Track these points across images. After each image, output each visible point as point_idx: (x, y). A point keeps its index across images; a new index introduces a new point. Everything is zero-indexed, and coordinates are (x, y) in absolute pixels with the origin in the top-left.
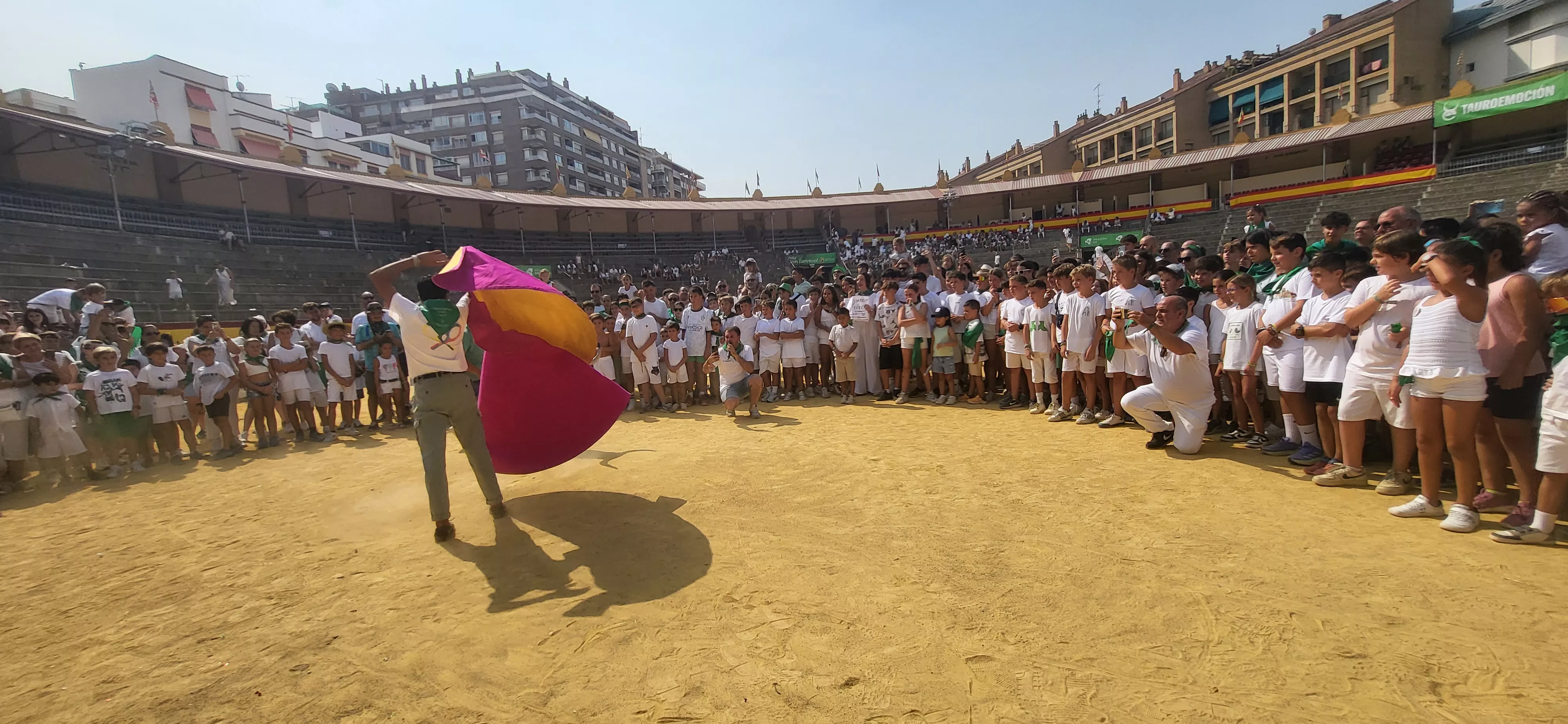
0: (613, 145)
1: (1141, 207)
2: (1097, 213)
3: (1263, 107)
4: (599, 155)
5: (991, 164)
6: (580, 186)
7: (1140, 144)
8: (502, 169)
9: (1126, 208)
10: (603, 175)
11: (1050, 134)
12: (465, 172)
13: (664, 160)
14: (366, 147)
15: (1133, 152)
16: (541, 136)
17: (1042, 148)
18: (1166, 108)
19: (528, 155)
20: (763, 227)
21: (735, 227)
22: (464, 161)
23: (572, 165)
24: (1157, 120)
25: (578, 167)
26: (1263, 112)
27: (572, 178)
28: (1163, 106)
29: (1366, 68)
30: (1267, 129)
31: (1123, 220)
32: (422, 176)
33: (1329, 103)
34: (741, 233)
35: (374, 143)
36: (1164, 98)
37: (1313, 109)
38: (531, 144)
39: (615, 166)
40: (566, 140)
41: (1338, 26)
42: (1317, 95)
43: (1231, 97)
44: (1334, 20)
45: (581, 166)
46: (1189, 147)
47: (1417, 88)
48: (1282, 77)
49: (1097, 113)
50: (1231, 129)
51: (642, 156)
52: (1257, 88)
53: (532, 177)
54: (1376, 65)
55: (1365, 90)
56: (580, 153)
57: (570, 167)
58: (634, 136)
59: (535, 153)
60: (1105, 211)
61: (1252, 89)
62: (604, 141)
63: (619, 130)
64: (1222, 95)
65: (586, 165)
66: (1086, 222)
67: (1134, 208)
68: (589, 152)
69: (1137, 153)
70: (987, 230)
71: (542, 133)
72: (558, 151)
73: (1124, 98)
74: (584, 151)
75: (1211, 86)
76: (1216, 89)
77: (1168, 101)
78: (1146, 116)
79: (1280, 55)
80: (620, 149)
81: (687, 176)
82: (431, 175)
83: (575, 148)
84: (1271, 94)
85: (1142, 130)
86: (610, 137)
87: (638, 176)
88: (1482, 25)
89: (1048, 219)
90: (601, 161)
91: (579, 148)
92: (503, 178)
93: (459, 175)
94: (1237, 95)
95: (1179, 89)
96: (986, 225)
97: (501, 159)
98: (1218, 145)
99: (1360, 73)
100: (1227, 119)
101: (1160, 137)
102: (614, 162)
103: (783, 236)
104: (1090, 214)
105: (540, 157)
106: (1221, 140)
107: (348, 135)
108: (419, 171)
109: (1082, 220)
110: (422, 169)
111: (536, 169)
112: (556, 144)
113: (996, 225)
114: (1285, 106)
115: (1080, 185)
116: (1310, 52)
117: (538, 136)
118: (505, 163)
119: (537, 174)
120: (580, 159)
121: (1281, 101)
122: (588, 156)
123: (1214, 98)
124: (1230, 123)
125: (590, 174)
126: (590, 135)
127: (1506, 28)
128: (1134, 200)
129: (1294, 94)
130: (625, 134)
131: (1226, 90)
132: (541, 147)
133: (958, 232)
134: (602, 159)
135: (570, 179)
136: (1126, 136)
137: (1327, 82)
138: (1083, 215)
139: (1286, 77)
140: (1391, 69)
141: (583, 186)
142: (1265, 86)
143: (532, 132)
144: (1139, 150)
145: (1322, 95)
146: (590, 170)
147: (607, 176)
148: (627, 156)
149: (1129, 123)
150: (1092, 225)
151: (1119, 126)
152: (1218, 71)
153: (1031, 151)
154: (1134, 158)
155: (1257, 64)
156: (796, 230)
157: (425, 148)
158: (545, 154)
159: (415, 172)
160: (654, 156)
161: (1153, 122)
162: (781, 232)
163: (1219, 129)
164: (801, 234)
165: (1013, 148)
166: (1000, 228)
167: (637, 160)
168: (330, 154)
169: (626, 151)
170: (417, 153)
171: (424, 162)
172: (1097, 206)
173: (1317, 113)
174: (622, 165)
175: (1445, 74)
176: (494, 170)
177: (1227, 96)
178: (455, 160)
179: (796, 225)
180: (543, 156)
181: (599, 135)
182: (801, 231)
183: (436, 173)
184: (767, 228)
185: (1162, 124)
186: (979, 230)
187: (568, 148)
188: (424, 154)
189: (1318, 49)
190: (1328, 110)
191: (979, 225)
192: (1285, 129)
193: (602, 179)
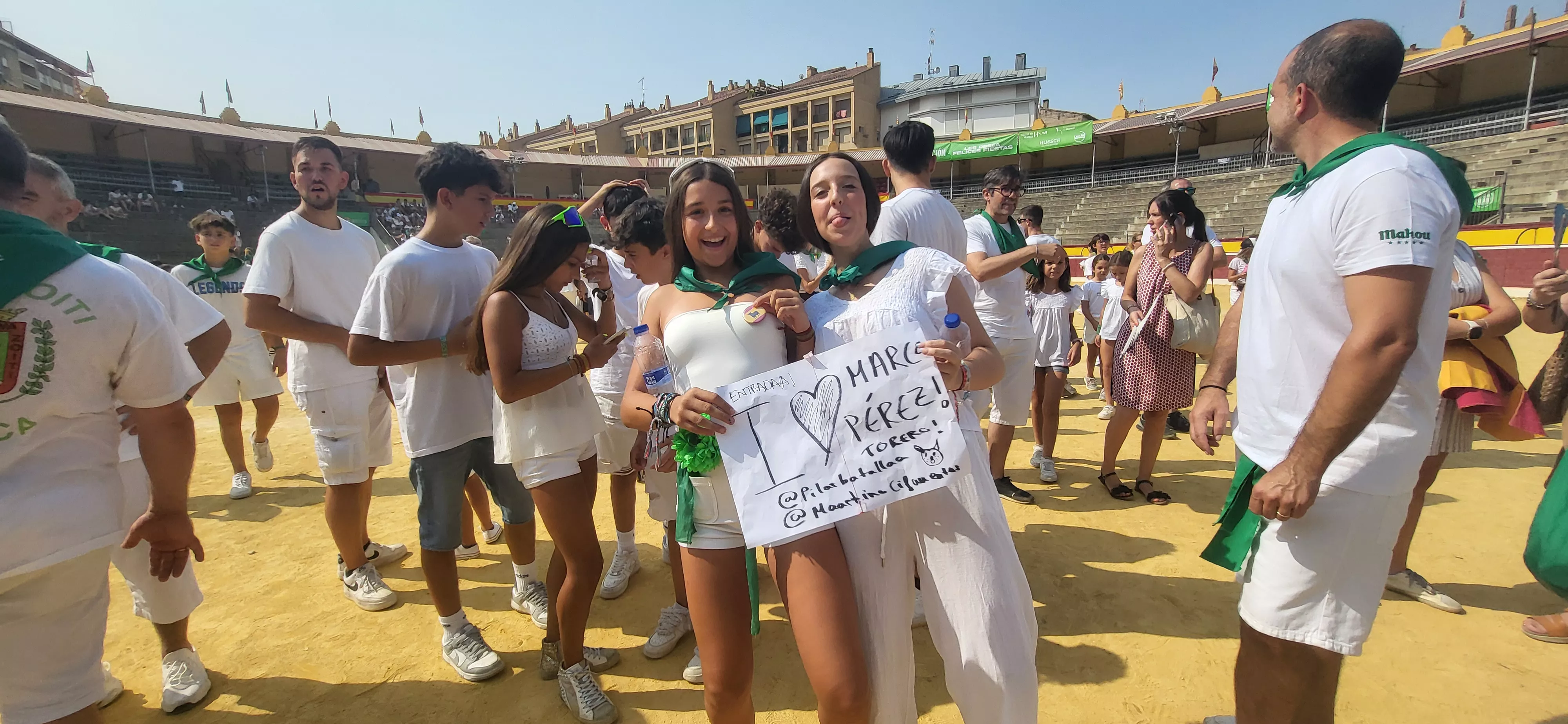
3: (775, 129)
5: (541, 135)
7: (684, 143)
11: (602, 116)
15: (679, 149)
17: (597, 128)
18: (705, 113)
24: (698, 122)
26: (776, 133)
28: (702, 111)
29: (838, 113)
30: (777, 147)
33: (818, 136)
36: (702, 104)
37: (807, 137)
41: (816, 78)
42: (808, 127)
43: (752, 115)
44: (813, 71)
46: (722, 152)
47: (866, 136)
48: (785, 108)
49: (642, 105)
50: (752, 142)
52: (770, 111)
54: (844, 113)
55: (838, 131)
61: (765, 112)
64: (745, 112)
69: (682, 150)
73: (667, 97)
75: (737, 103)
76: (741, 106)
77: (706, 107)
78: (688, 117)
79: (783, 90)
84: (780, 120)
85: (686, 129)
88: (898, 100)
94: (757, 115)
95: (713, 99)
98: (744, 154)
99: (835, 118)
100: (749, 134)
101: (700, 140)
106: (744, 150)
114: (789, 131)
116: (804, 92)
121: (786, 127)
123: (740, 114)
124: (752, 137)
127: (907, 107)
129: (794, 125)
131: (749, 108)
136: (672, 132)
137: (815, 120)
139: (789, 107)
140: (852, 119)
142: (776, 111)
144: (684, 147)
145: (812, 129)
149: (674, 120)
151: (667, 122)
152: (740, 91)
153: (585, 129)
154: (680, 154)
155: (769, 92)
161: (695, 124)
163: (744, 141)
165: (563, 123)
173: (809, 142)
175: (878, 130)
177: (749, 114)
185: (702, 126)
189: (810, 91)
190: (816, 141)
192: (789, 150)
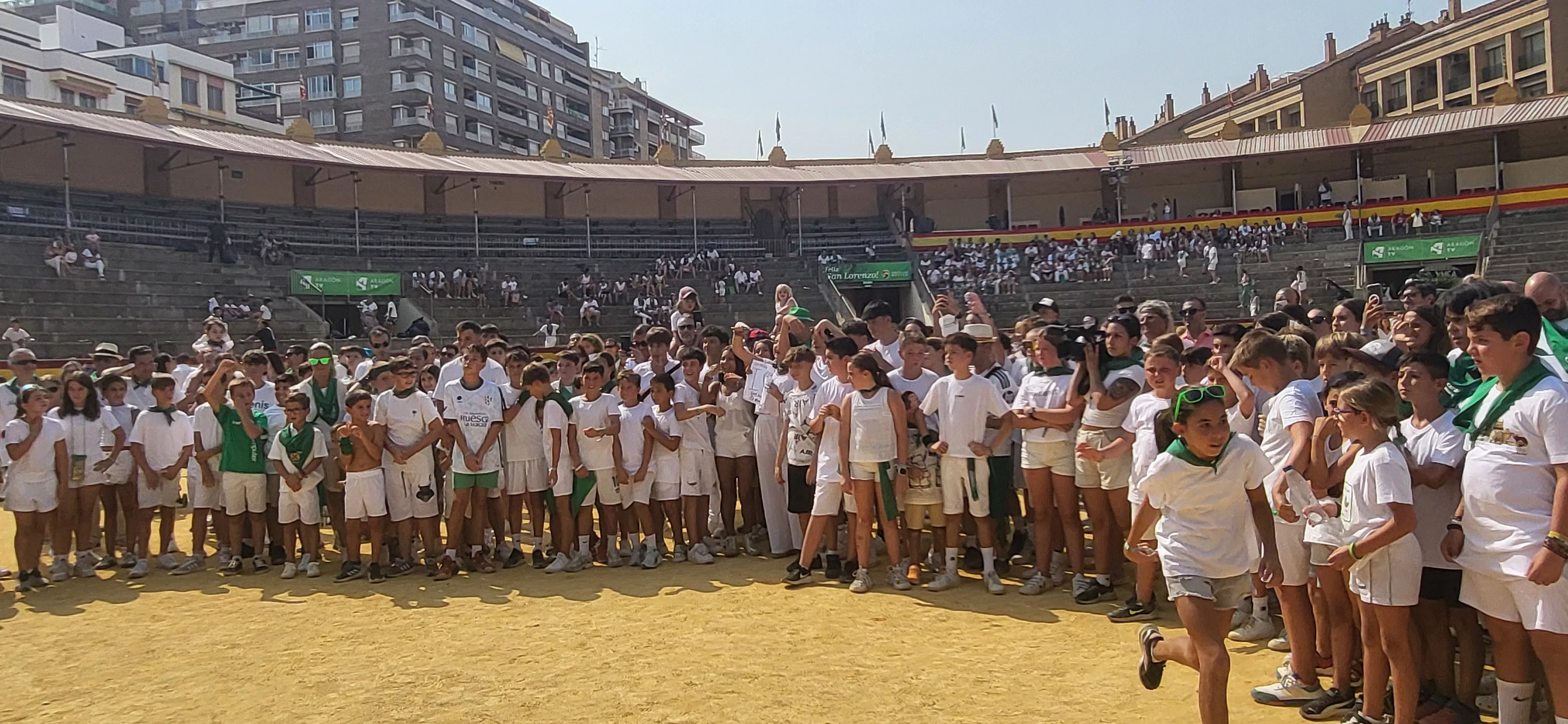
0: (544, 66)
1: (1480, 192)
2: (1398, 200)
4: (520, 82)
6: (483, 134)
8: (354, 105)
9: (1452, 192)
10: (525, 117)
12: (290, 108)
13: (635, 93)
14: (125, 65)
16: (423, 49)
17: (1305, 79)
19: (398, 82)
20: (785, 213)
21: (735, 213)
22: (291, 91)
23: (473, 99)
25: (483, 103)
27: (470, 122)
31: (1445, 214)
32: (216, 115)
34: (745, 223)
35: (140, 60)
38: (404, 64)
39: (546, 100)
40: (465, 58)
45: (488, 100)
51: (595, 84)
53: (402, 119)
56: (488, 79)
57: (468, 103)
58: (582, 50)
59: (410, 79)
60: (1413, 196)
62: (530, 59)
63: (556, 41)
65: (496, 98)
66: (1374, 217)
67: (1466, 193)
68: (503, 77)
70: (1189, 226)
71: (425, 46)
72: (449, 75)
74: (494, 75)
80: (558, 72)
81: (672, 120)
82: (230, 113)
83: (480, 71)
86: (540, 52)
87: (586, 118)
89: (1304, 211)
90: (522, 93)
91: (487, 71)
92: (354, 120)
93: (279, 113)
96: (1190, 219)
97: (353, 88)
102: (545, 95)
103: (820, 230)
104: (1385, 201)
105: (418, 85)
107: (102, 46)
108: (210, 107)
109: (1368, 212)
110: (217, 103)
111: (412, 105)
112: (446, 63)
113: (1205, 217)
115: (1364, 151)
117: (417, 51)
118: (359, 94)
119: (411, 114)
120: (486, 89)
122: (500, 84)
125: (501, 114)
126: (505, 48)
128: (1466, 178)
130: (566, 47)
132: (422, 69)
133: (1137, 228)
134: (525, 89)
135: (467, 122)
138: (1372, 203)
141: (488, 134)
143: (408, 44)
146: (503, 107)
147: (532, 117)
148: (568, 84)
150: (1385, 221)
156: (844, 220)
157: (226, 69)
158: (427, 80)
159: (204, 108)
160: (617, 85)
162: (817, 222)
164: (854, 226)
166: (1214, 224)
167: (585, 91)
168: (64, 76)
169: (566, 77)
170: (209, 75)
171: (221, 91)
172: (1397, 186)
174: (559, 100)
176: (340, 106)
178: (278, 88)
179: (843, 213)
180: (423, 83)
181: (522, 49)
182: (853, 221)
183: (240, 111)
184: (791, 215)
186: (1178, 226)
187: (467, 70)
188: (222, 79)
191: (1175, 218)
193: (523, 123)
